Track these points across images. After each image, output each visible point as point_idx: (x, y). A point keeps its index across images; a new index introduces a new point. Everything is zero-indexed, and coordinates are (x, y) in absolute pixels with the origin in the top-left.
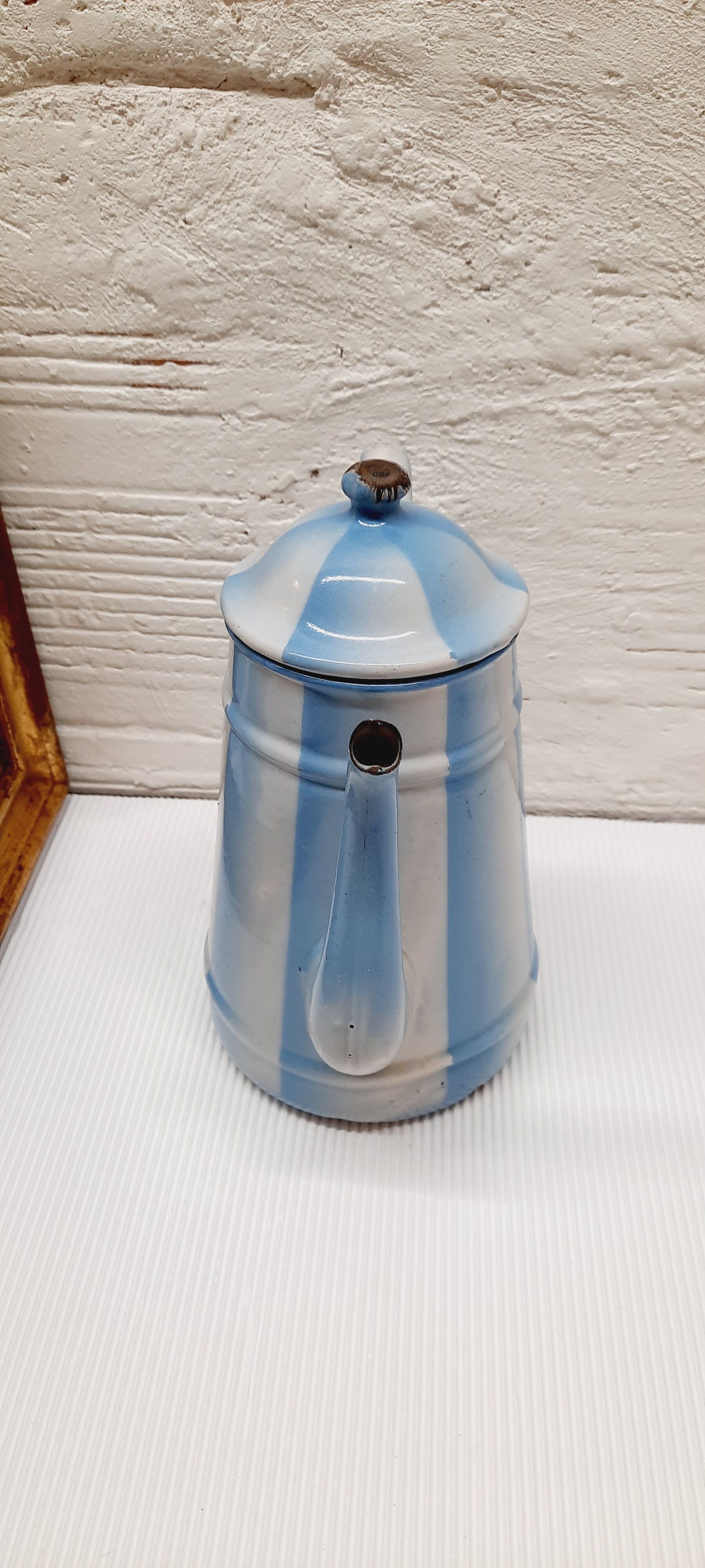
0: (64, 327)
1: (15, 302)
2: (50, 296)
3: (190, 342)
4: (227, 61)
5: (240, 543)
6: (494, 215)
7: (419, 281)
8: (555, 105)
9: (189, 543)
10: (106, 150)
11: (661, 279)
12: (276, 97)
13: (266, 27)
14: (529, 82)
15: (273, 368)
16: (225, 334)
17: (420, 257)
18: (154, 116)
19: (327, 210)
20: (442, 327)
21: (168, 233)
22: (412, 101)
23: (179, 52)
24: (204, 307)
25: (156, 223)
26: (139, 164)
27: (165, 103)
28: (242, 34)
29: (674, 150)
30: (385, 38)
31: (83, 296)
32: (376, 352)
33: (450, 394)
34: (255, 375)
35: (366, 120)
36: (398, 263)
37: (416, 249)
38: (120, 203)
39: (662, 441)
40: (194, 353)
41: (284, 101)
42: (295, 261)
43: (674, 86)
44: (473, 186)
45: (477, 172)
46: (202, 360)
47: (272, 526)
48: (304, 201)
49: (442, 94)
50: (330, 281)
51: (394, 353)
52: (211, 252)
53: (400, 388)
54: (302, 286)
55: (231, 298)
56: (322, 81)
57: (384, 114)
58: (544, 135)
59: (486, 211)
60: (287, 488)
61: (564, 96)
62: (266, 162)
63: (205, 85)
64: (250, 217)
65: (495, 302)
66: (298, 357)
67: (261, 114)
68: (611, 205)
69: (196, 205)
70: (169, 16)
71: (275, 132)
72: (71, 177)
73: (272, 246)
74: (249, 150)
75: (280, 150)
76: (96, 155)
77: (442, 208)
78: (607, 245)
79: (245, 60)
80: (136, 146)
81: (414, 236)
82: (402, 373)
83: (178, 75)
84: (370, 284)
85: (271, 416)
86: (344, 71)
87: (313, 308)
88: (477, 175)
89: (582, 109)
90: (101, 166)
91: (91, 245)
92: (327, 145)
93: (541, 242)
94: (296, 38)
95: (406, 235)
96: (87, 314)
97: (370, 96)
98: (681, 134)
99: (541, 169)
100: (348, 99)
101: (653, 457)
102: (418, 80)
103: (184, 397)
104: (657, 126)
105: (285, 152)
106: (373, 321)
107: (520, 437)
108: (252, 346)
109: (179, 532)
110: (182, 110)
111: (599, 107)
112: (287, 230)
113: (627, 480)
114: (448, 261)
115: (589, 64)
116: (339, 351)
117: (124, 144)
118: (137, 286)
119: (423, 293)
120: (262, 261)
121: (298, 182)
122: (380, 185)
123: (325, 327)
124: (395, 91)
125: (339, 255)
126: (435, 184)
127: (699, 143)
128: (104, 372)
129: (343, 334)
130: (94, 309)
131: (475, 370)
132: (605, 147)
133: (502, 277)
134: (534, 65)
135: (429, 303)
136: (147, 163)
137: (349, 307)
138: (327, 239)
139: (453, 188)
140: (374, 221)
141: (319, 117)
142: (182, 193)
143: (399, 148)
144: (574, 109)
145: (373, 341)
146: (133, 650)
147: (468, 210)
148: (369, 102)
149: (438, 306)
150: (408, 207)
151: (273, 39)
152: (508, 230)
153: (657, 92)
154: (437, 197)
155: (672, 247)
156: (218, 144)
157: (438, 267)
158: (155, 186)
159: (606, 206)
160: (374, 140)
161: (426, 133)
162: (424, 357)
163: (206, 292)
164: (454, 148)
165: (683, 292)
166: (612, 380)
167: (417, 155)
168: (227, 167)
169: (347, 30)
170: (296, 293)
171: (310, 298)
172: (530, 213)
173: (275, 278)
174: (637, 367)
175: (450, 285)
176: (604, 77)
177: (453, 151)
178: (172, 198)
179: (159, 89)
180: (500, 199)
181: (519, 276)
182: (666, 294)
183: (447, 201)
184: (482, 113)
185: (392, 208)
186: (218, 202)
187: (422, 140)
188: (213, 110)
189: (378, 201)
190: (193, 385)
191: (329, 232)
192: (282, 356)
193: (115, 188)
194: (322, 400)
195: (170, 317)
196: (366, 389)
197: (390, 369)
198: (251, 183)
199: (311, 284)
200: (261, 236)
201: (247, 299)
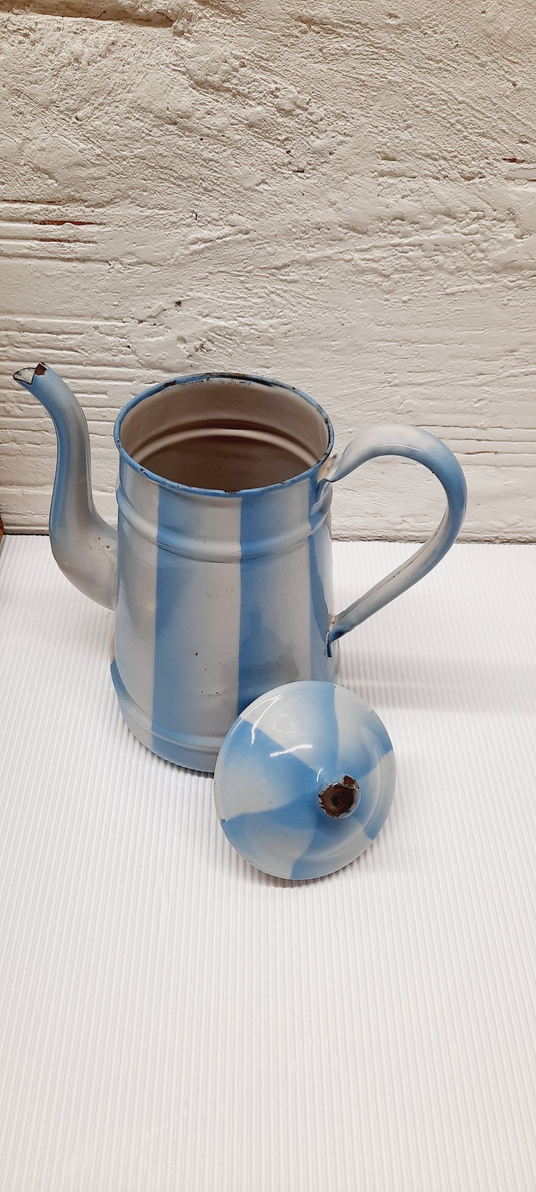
3: (83, 208)
5: (124, 354)
6: (307, 117)
7: (252, 165)
8: (350, 37)
9: (87, 355)
10: (15, 63)
11: (426, 165)
12: (144, 26)
14: (331, 20)
15: (145, 227)
16: (108, 203)
17: (252, 148)
18: (51, 39)
19: (184, 112)
20: (270, 198)
21: (64, 127)
22: (246, 32)
24: (93, 182)
25: (55, 119)
26: (41, 75)
27: (59, 29)
29: (436, 72)
32: (222, 216)
33: (276, 247)
34: (132, 233)
35: (212, 46)
36: (237, 152)
37: (250, 141)
38: (26, 104)
39: (426, 281)
40: (86, 216)
41: (149, 29)
42: (160, 149)
43: (437, 25)
44: (291, 96)
45: (294, 85)
46: (93, 222)
47: (148, 342)
48: (167, 105)
49: (268, 28)
50: (187, 165)
51: (235, 217)
52: (98, 141)
54: (166, 168)
55: (113, 176)
56: (179, 16)
57: (225, 42)
58: (342, 59)
59: (301, 114)
60: (158, 314)
61: (357, 31)
62: (137, 75)
63: (89, 15)
64: (126, 116)
65: (307, 180)
66: (164, 219)
67: (132, 39)
68: (391, 111)
69: (85, 106)
71: (144, 53)
73: (143, 138)
74: (124, 66)
75: (147, 66)
76: (7, 68)
77: (268, 111)
78: (388, 140)
80: (38, 61)
81: (248, 132)
82: (241, 232)
83: (68, 7)
84: (216, 167)
85: (146, 263)
86: (195, 8)
87: (175, 184)
88: (294, 87)
89: (370, 41)
90: (12, 76)
91: (6, 135)
92: (183, 64)
93: (341, 138)
95: (242, 131)
96: (4, 186)
97: (214, 28)
98: (441, 61)
99: (341, 84)
100: (198, 29)
101: (421, 291)
102: (250, 17)
103: (80, 249)
104: (424, 54)
105: (151, 68)
106: (219, 194)
107: (326, 277)
108: (130, 211)
109: (78, 346)
110: (72, 35)
111: (382, 40)
112: (154, 126)
113: (402, 308)
114: (274, 150)
115: (375, 8)
116: (194, 215)
117: (28, 59)
118: (42, 166)
119: (256, 173)
120: (136, 149)
121: (162, 91)
122: (222, 94)
123: (185, 197)
124: (233, 24)
125: (193, 145)
126: (264, 94)
127: (454, 67)
128: (19, 230)
129: (197, 203)
130: (9, 182)
131: (294, 230)
132: (387, 69)
133: (312, 162)
134: (335, 7)
135: (260, 181)
136: (47, 74)
137: (201, 183)
138: (184, 134)
139: (276, 97)
140: (219, 121)
141: (176, 42)
142: (74, 97)
143: (236, 67)
144: (364, 40)
145: (220, 208)
146: (47, 431)
147: (288, 113)
148: (214, 32)
149: (267, 183)
150: (244, 110)
152: (317, 128)
153: (424, 30)
154: (265, 104)
155: (434, 143)
156: (100, 61)
157: (266, 154)
158: (53, 92)
159: (387, 112)
160: (218, 61)
161: (256, 56)
162: (256, 220)
163: (94, 171)
164: (277, 67)
165: (442, 174)
166: (392, 237)
167: (250, 72)
168: (108, 78)
171: (172, 176)
172: (333, 116)
174: (409, 228)
175: (276, 168)
176: (386, 18)
177: (277, 69)
178: (67, 101)
179: (54, 17)
180: (311, 106)
181: (325, 162)
182: (430, 176)
183: (272, 107)
184: (298, 42)
185: (232, 111)
187: (253, 61)
188: (96, 35)
189: (222, 106)
190: (86, 239)
191: (185, 128)
192: (152, 218)
193: (22, 93)
194: (183, 251)
195: (68, 190)
196: (215, 243)
197: (232, 228)
198: (126, 91)
199: (173, 166)
200: (135, 130)
201: (125, 177)
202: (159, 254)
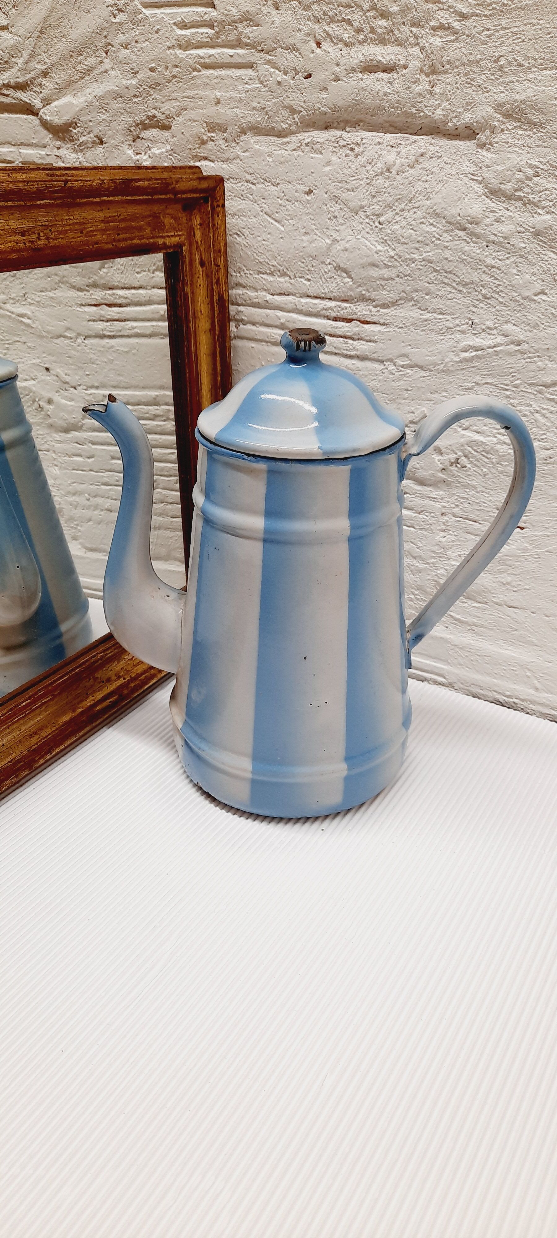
0: (293, 290)
1: (268, 271)
2: (290, 269)
3: (371, 307)
4: (422, 114)
7: (534, 274)
10: (338, 173)
12: (452, 140)
13: (450, 91)
15: (422, 331)
16: (394, 304)
17: (535, 256)
18: (371, 152)
19: (473, 218)
20: (547, 309)
21: (368, 230)
22: (544, 142)
23: (392, 108)
24: (383, 283)
25: (361, 223)
26: (357, 183)
27: (379, 143)
28: (433, 96)
30: (529, 97)
31: (309, 270)
32: (497, 325)
33: (547, 362)
34: (410, 335)
35: (509, 156)
36: (520, 260)
37: (534, 250)
38: (341, 209)
40: (372, 315)
41: (456, 143)
42: (447, 254)
46: (376, 321)
48: (459, 211)
50: (470, 270)
51: (509, 327)
52: (393, 244)
53: (509, 354)
54: (450, 272)
55: (402, 278)
56: (483, 128)
57: (522, 152)
60: (419, 421)
62: (437, 184)
63: (407, 132)
64: (421, 221)
66: (440, 324)
67: (439, 151)
69: (388, 212)
70: (389, 85)
71: (447, 164)
72: (314, 191)
73: (433, 242)
74: (428, 176)
75: (448, 176)
76: (332, 177)
79: (433, 113)
80: (357, 171)
81: (533, 240)
82: (513, 342)
83: (391, 126)
84: (497, 274)
85: (417, 366)
86: (498, 121)
87: (456, 289)
90: (334, 184)
91: (319, 237)
92: (480, 173)
94: (469, 99)
95: (528, 239)
96: (309, 283)
97: (515, 139)
100: (498, 140)
102: (549, 127)
103: (362, 347)
105: (451, 177)
106: (497, 302)
108: (411, 313)
110: (389, 148)
112: (445, 231)
116: (470, 322)
117: (350, 170)
118: (342, 265)
119: (535, 283)
120: (425, 252)
121: (456, 198)
122: (513, 202)
123: (463, 303)
124: (534, 136)
125: (478, 251)
126: (553, 203)
129: (474, 310)
130: (315, 279)
135: (539, 291)
136: (362, 182)
137: (481, 290)
138: (471, 239)
140: (506, 228)
141: (479, 154)
142: (380, 203)
143: (529, 176)
145: (495, 317)
148: (513, 143)
150: (532, 219)
151: (453, 99)
154: (554, 212)
156: (408, 171)
157: (549, 264)
158: (364, 198)
160: (513, 170)
161: (551, 165)
162: (531, 331)
163: (386, 273)
167: (542, 181)
168: (412, 186)
169: (503, 92)
170: (446, 277)
171: (455, 281)
173: (432, 265)
179: (378, 134)
186: (402, 210)
187: (548, 171)
188: (409, 148)
189: (511, 214)
190: (368, 338)
191: (473, 234)
192: (430, 322)
193: (339, 199)
194: (452, 357)
195: (360, 289)
196: (486, 353)
197: (505, 338)
198: (425, 198)
199: (457, 271)
200: (427, 235)
201: (411, 279)
202: (430, 358)
